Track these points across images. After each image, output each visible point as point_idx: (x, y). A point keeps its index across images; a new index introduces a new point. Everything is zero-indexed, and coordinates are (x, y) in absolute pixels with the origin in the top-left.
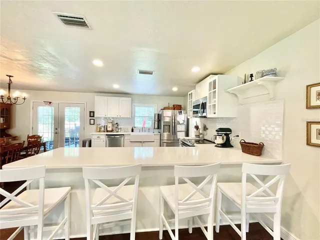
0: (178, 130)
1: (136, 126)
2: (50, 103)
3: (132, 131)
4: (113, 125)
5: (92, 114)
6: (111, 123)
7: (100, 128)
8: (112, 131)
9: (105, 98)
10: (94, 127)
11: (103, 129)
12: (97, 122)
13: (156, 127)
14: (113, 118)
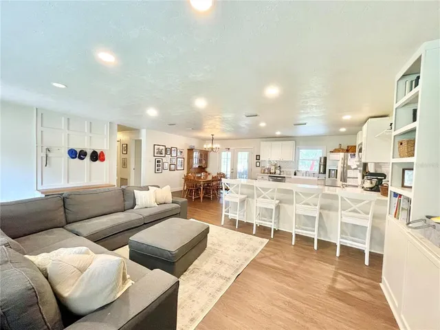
0: (348, 176)
1: (299, 170)
2: (229, 149)
3: (295, 175)
4: (276, 168)
5: (258, 157)
6: (274, 165)
7: (264, 170)
8: (275, 173)
9: (269, 143)
10: (259, 169)
11: (266, 171)
12: (262, 165)
13: (321, 171)
14: (276, 161)
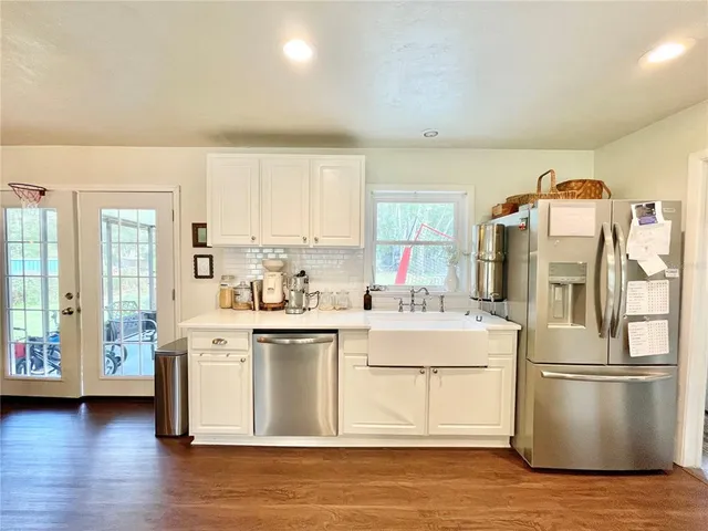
1: (378, 282)
2: (42, 192)
3: (368, 305)
4: (286, 281)
5: (199, 233)
6: (280, 269)
7: (235, 294)
11: (244, 297)
12: (223, 267)
14: (286, 249)
